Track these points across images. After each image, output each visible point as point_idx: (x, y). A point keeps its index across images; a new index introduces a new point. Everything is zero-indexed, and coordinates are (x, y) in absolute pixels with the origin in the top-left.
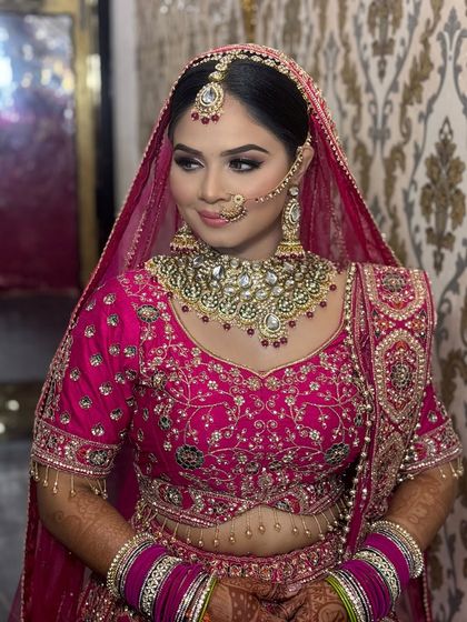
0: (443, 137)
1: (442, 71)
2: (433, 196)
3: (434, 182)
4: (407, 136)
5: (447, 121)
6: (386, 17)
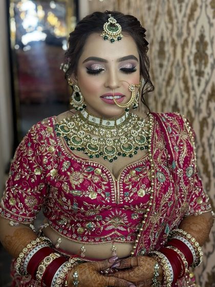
1: (201, 7)
4: (189, 34)
5: (203, 27)
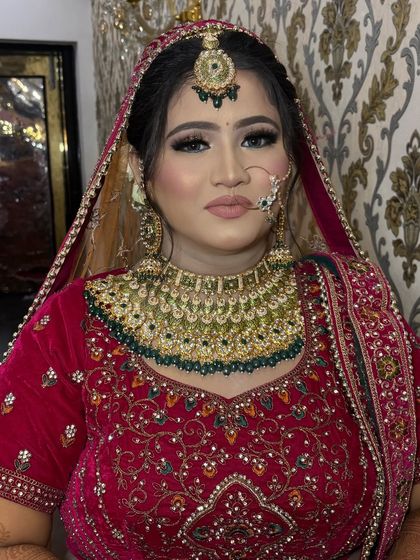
0: (411, 150)
2: (401, 209)
3: (402, 195)
4: (368, 153)
6: (341, 43)
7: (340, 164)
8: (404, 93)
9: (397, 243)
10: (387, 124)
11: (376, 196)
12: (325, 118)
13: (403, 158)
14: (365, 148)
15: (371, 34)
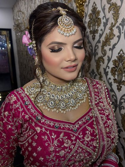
0: (120, 55)
2: (116, 70)
3: (116, 67)
6: (95, 24)
7: (95, 57)
8: (117, 38)
9: (115, 80)
10: (111, 47)
11: (107, 66)
12: (90, 44)
13: (117, 57)
14: (104, 53)
15: (105, 22)
